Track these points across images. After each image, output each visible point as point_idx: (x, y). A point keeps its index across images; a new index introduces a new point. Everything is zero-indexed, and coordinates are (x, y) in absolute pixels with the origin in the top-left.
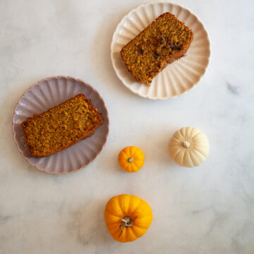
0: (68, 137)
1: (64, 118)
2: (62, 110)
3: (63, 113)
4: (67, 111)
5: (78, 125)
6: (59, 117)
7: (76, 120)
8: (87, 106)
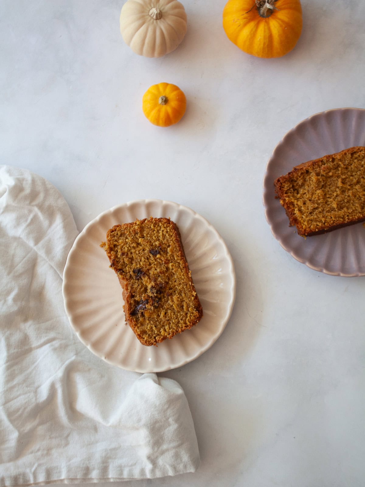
0: (339, 166)
1: (339, 198)
2: (341, 213)
3: (340, 208)
4: (333, 209)
5: (318, 181)
6: (348, 202)
7: (319, 192)
8: (296, 211)
